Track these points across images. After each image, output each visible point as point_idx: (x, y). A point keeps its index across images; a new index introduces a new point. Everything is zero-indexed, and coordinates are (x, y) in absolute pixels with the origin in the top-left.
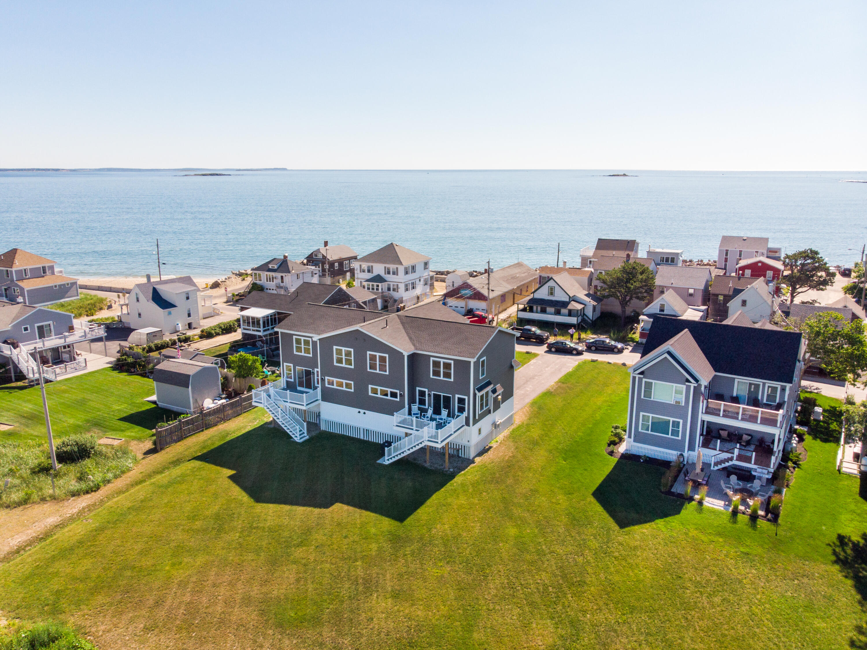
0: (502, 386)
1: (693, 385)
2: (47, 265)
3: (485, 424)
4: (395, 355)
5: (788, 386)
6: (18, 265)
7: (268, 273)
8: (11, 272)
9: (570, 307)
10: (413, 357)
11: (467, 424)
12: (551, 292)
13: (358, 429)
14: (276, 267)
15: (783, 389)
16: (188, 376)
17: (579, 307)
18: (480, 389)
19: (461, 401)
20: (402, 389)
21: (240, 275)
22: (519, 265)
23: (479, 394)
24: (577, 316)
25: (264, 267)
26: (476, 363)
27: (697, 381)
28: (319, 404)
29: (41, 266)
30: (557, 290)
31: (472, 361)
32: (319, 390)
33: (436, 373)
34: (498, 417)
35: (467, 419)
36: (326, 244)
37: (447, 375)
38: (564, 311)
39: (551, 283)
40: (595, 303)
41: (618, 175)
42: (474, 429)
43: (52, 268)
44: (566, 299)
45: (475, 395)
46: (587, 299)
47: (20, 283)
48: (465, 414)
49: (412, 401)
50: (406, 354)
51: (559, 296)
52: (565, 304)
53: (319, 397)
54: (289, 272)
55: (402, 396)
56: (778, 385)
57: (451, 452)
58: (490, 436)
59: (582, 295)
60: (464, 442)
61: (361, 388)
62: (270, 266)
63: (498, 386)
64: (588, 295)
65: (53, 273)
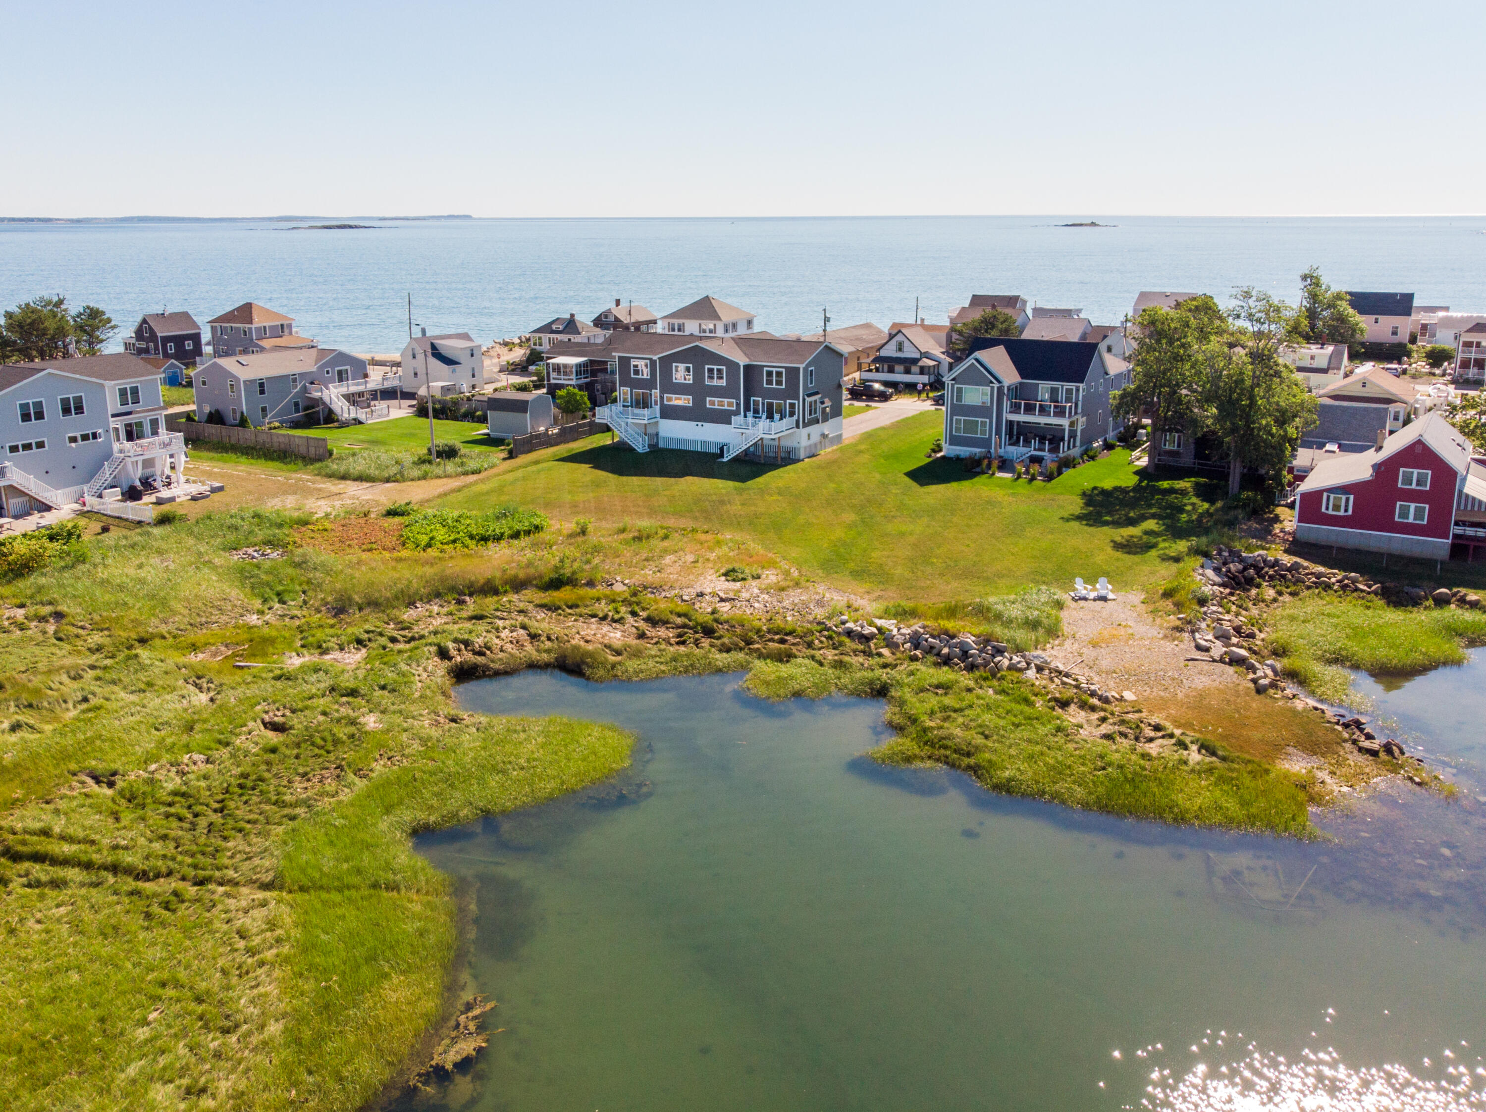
0: (831, 400)
1: (996, 385)
2: (285, 322)
3: (815, 430)
4: (732, 366)
5: (1081, 385)
6: (258, 321)
7: (552, 336)
8: (250, 329)
9: (920, 363)
10: (747, 368)
11: (798, 426)
12: (900, 348)
13: (696, 442)
14: (561, 328)
15: (1078, 390)
16: (527, 402)
17: (931, 363)
18: (809, 395)
19: (792, 406)
20: (738, 398)
21: (506, 344)
22: (868, 326)
23: (808, 399)
24: (929, 374)
25: (547, 329)
26: (805, 369)
27: (999, 382)
28: (657, 423)
29: (279, 323)
30: (906, 344)
31: (802, 366)
32: (658, 407)
33: (770, 382)
34: (827, 428)
35: (797, 422)
36: (618, 303)
37: (779, 383)
38: (915, 369)
39: (899, 337)
40: (951, 360)
41: (1081, 225)
42: (804, 432)
43: (290, 326)
44: (918, 356)
45: (804, 400)
46: (943, 356)
47: (260, 343)
48: (795, 417)
49: (747, 409)
50: (742, 364)
51: (909, 353)
52: (915, 361)
53: (658, 415)
54: (579, 333)
55: (738, 405)
56: (1072, 386)
57: (783, 455)
58: (818, 445)
59: (937, 351)
60: (795, 445)
61: (699, 402)
62: (554, 327)
63: (826, 400)
64: (943, 353)
65: (291, 333)
